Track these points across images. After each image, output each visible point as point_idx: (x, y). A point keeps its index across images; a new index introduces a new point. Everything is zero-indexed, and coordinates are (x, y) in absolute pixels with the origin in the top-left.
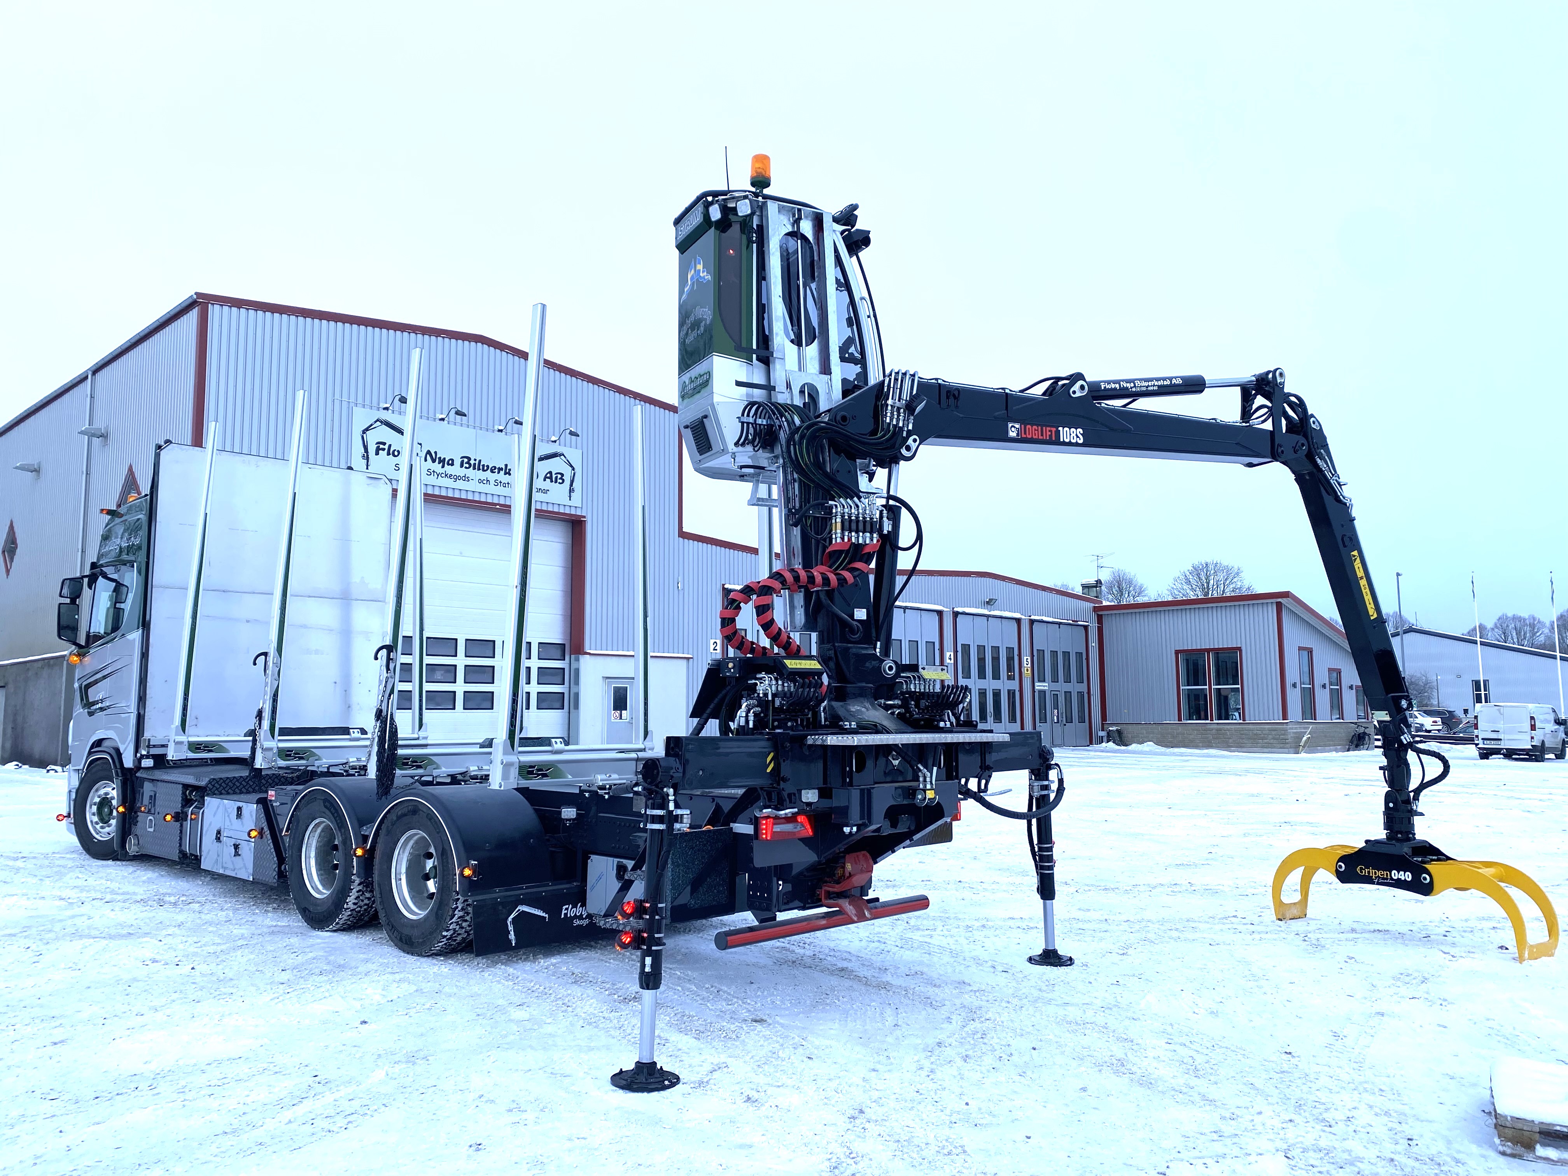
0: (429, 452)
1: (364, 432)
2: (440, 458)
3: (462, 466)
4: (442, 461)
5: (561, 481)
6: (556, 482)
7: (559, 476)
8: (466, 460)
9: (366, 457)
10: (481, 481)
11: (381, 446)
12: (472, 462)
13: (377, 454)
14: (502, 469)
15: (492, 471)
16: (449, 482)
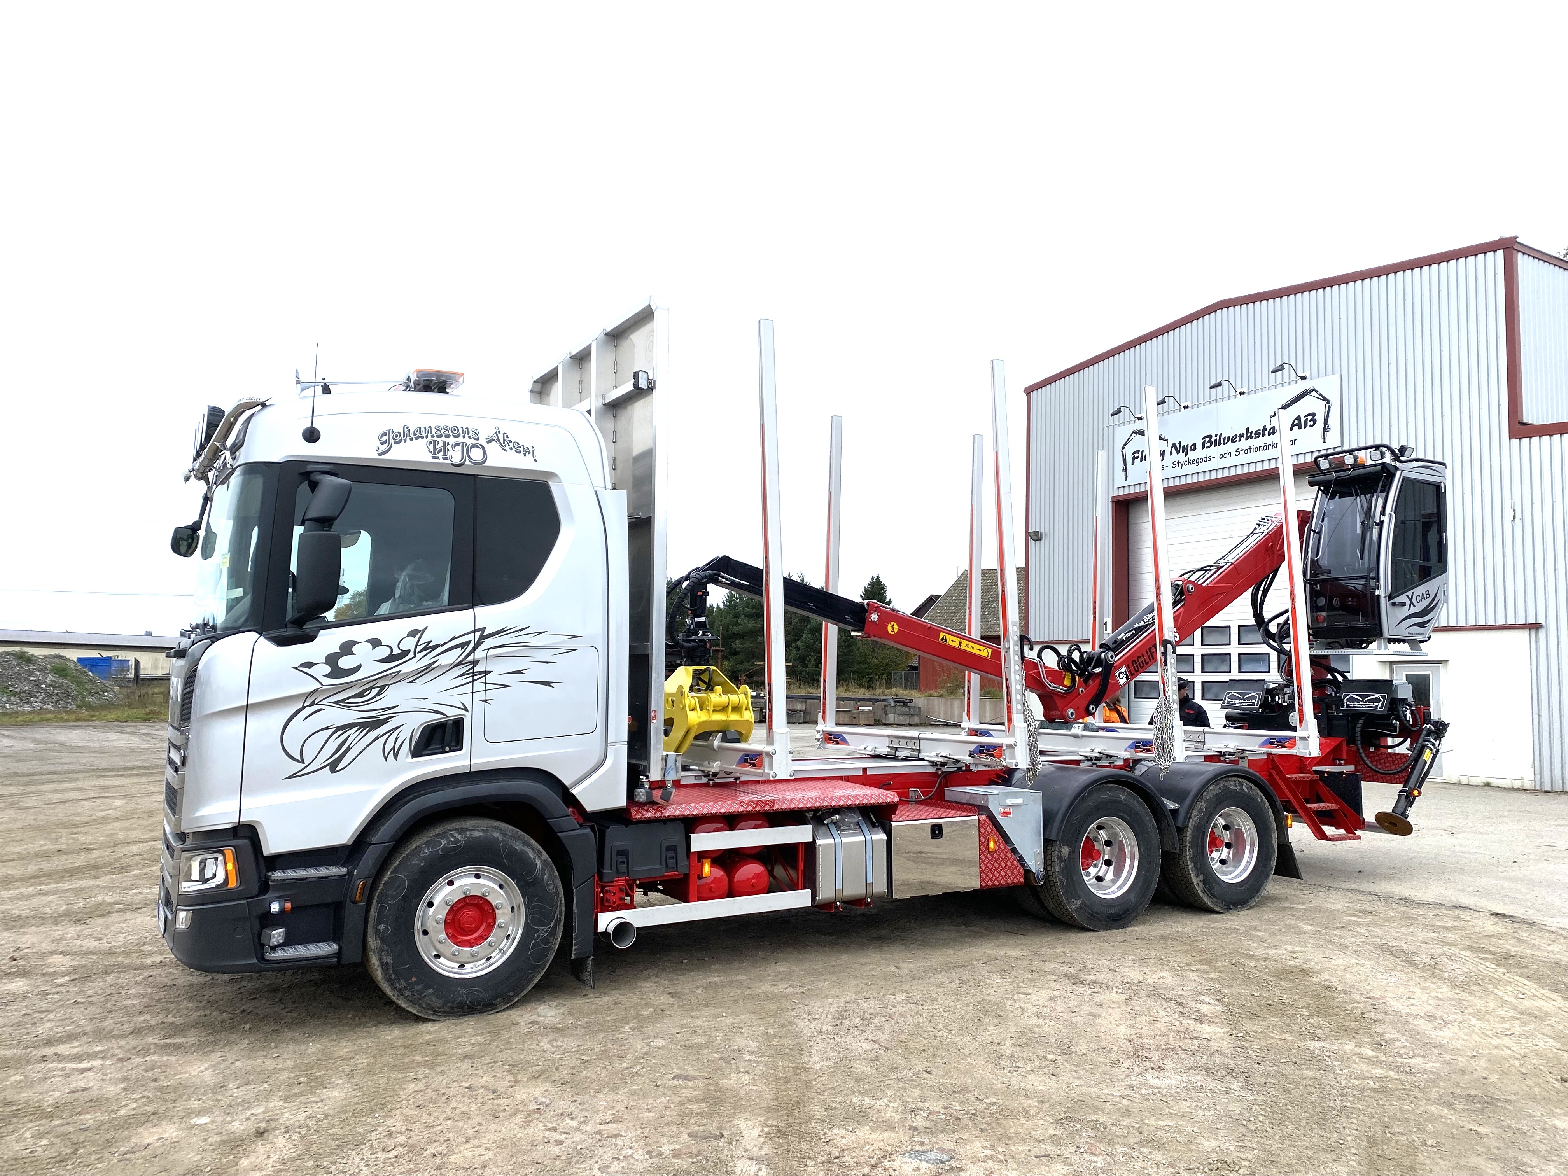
0: (1174, 445)
1: (1123, 448)
2: (1184, 447)
3: (1203, 447)
4: (1185, 450)
5: (1312, 423)
6: (1306, 426)
7: (1310, 418)
8: (1207, 439)
9: (1125, 470)
10: (1222, 456)
11: (1136, 455)
12: (1213, 439)
13: (1133, 463)
14: (1242, 436)
15: (1233, 442)
16: (1192, 468)
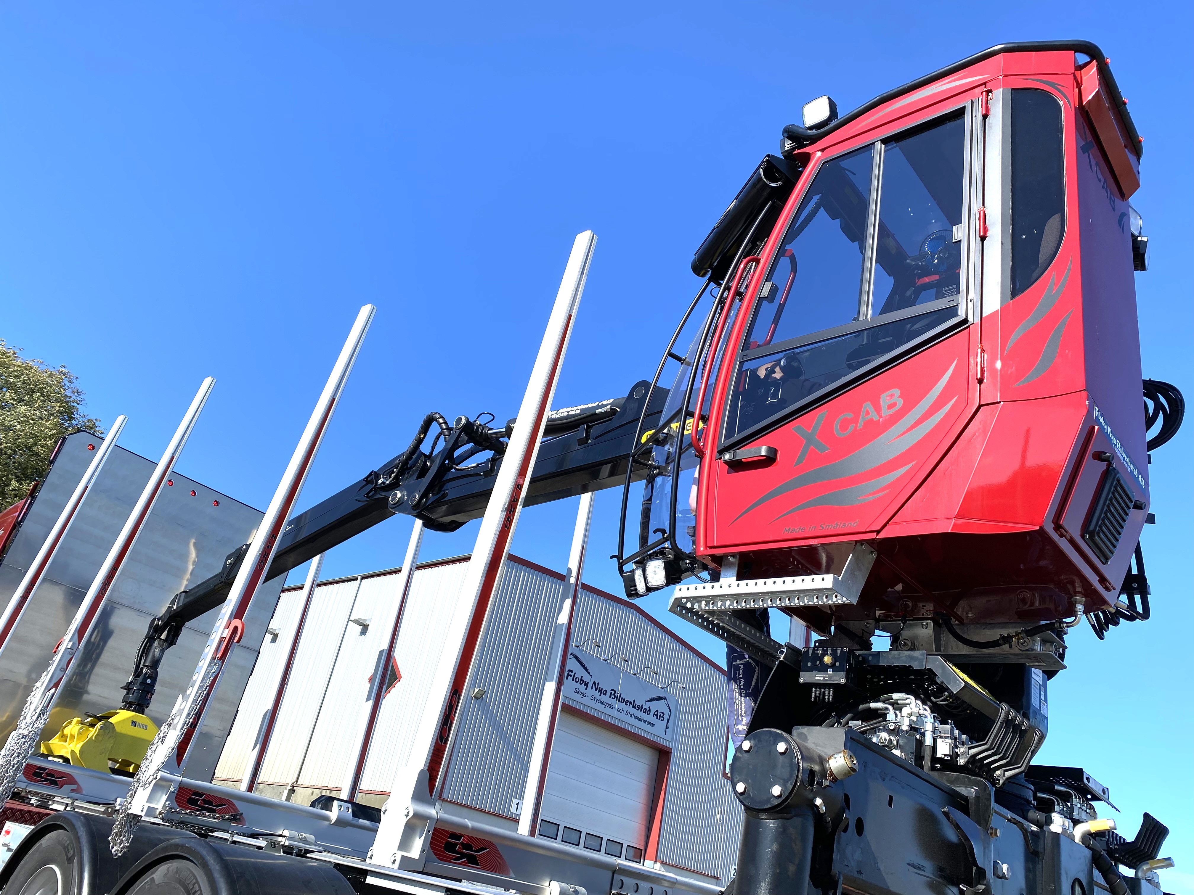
0: (594, 683)
2: (600, 688)
3: (610, 697)
4: (600, 690)
5: (662, 718)
6: (659, 719)
7: (662, 715)
8: (613, 692)
10: (618, 710)
11: (570, 673)
12: (616, 694)
13: (567, 678)
14: (631, 703)
15: (626, 704)
